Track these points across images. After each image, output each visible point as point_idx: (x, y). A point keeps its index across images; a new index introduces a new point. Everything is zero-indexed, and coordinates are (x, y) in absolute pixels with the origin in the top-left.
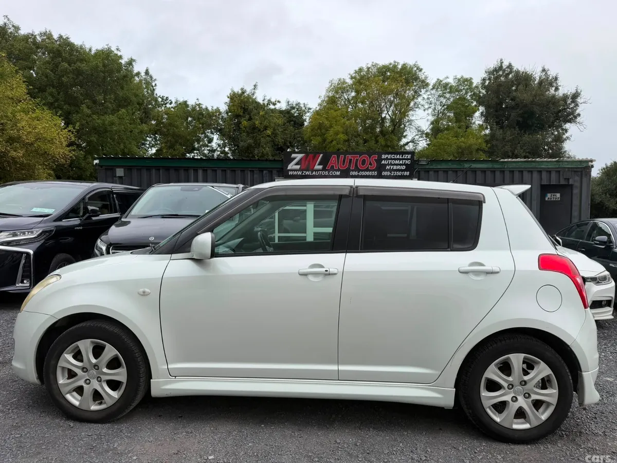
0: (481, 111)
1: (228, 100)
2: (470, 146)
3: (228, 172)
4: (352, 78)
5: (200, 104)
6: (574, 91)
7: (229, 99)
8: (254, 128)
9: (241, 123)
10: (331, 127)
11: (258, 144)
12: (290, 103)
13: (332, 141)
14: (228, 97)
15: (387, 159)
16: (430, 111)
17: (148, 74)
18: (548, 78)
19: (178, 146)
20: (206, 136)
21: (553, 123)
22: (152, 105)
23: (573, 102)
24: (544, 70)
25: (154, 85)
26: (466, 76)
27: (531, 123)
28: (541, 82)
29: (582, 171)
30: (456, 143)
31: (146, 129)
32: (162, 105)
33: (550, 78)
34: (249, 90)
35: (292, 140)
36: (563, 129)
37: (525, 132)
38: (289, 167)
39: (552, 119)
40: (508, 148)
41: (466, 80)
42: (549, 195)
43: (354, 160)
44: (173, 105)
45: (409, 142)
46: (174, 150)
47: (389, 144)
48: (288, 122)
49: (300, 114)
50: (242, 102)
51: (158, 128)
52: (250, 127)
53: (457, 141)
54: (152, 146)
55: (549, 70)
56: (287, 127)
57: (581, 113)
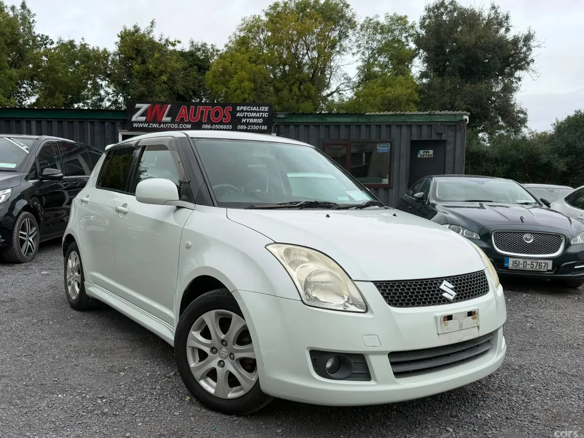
0: (420, 55)
1: (118, 40)
2: (397, 98)
3: (65, 123)
5: (85, 44)
6: (526, 33)
7: (120, 38)
8: (148, 74)
9: (133, 67)
10: (236, 72)
11: (151, 93)
12: (194, 44)
13: (237, 89)
14: (119, 36)
15: (242, 111)
16: (360, 55)
17: (25, 8)
18: (498, 17)
19: (59, 95)
20: (94, 83)
21: (503, 70)
22: (29, 45)
23: (525, 45)
24: (493, 8)
25: (31, 21)
26: (401, 14)
27: (475, 71)
28: (490, 22)
30: (381, 93)
31: (15, 74)
32: (42, 45)
33: (500, 17)
34: (143, 28)
36: (515, 78)
37: (467, 81)
38: (134, 119)
40: (446, 99)
41: (400, 18)
42: (421, 152)
43: (206, 111)
44: (54, 46)
45: (334, 92)
46: (54, 98)
47: (305, 94)
48: (191, 66)
49: (206, 56)
50: (134, 42)
51: (34, 73)
52: (144, 71)
53: (383, 91)
54: (29, 95)
55: (499, 7)
56: (190, 72)
57: (534, 59)
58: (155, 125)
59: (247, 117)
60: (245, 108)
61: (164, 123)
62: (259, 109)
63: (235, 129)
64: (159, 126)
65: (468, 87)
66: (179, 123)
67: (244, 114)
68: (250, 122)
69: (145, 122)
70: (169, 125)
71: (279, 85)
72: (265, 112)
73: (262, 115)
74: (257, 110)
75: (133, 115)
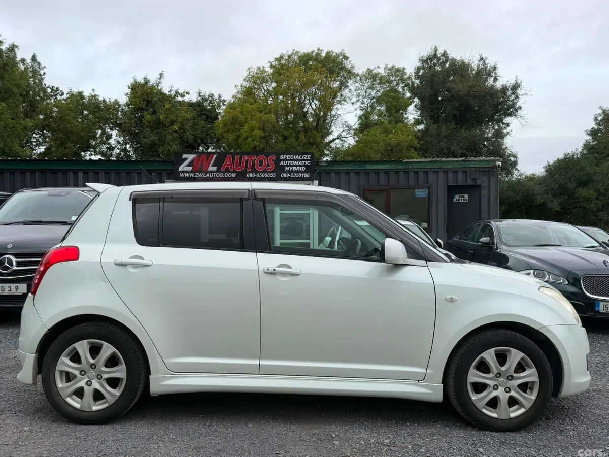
0: (415, 103)
1: (129, 91)
2: (399, 144)
4: (272, 66)
5: (96, 95)
6: (513, 82)
8: (159, 123)
9: (143, 117)
10: (246, 122)
11: (163, 141)
12: (201, 95)
13: (248, 137)
14: (129, 88)
15: (286, 160)
16: (359, 104)
17: (36, 61)
18: (486, 67)
19: (69, 144)
20: (104, 133)
21: (493, 116)
22: (39, 97)
23: (513, 94)
24: (482, 59)
25: (42, 73)
26: (399, 65)
27: (468, 117)
28: (479, 72)
29: (489, 171)
30: (384, 139)
31: (31, 124)
32: (52, 96)
33: (489, 67)
34: (153, 79)
35: (204, 136)
36: (503, 124)
37: (461, 127)
38: (181, 169)
39: (490, 112)
40: (443, 145)
41: (398, 70)
43: (250, 160)
44: (65, 97)
45: (336, 139)
46: (65, 148)
47: (311, 141)
48: (198, 116)
49: (213, 107)
50: (145, 93)
51: (46, 123)
52: (155, 122)
53: (385, 137)
54: (39, 144)
55: (487, 59)
56: (198, 122)
57: (522, 106)
58: (201, 175)
59: (290, 166)
60: (288, 157)
61: (210, 172)
63: (278, 177)
64: (205, 175)
65: (463, 133)
66: (224, 172)
67: (288, 163)
68: (293, 170)
69: (191, 172)
70: (215, 174)
71: (285, 133)
72: (307, 160)
73: (305, 163)
74: (300, 158)
75: (180, 165)
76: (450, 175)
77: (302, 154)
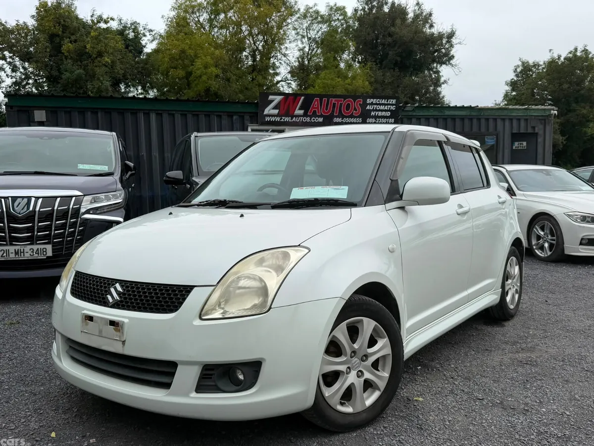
6: (449, 31)
10: (197, 57)
13: (202, 75)
15: (372, 104)
18: (422, 13)
23: (448, 42)
24: (418, 4)
27: (408, 64)
28: (415, 17)
29: (545, 120)
33: (425, 13)
37: (405, 74)
38: (266, 112)
41: (340, 9)
42: (517, 144)
43: (338, 104)
45: (282, 81)
55: (423, 4)
57: (455, 55)
58: (287, 119)
59: (376, 110)
60: (374, 101)
61: (296, 116)
62: (387, 101)
63: (364, 122)
64: (292, 119)
66: (311, 117)
67: (374, 107)
68: (379, 115)
69: (277, 116)
70: (301, 118)
72: (392, 105)
73: (390, 108)
74: (386, 103)
75: (266, 108)
76: (515, 123)
77: (388, 98)
